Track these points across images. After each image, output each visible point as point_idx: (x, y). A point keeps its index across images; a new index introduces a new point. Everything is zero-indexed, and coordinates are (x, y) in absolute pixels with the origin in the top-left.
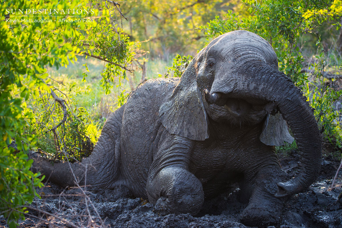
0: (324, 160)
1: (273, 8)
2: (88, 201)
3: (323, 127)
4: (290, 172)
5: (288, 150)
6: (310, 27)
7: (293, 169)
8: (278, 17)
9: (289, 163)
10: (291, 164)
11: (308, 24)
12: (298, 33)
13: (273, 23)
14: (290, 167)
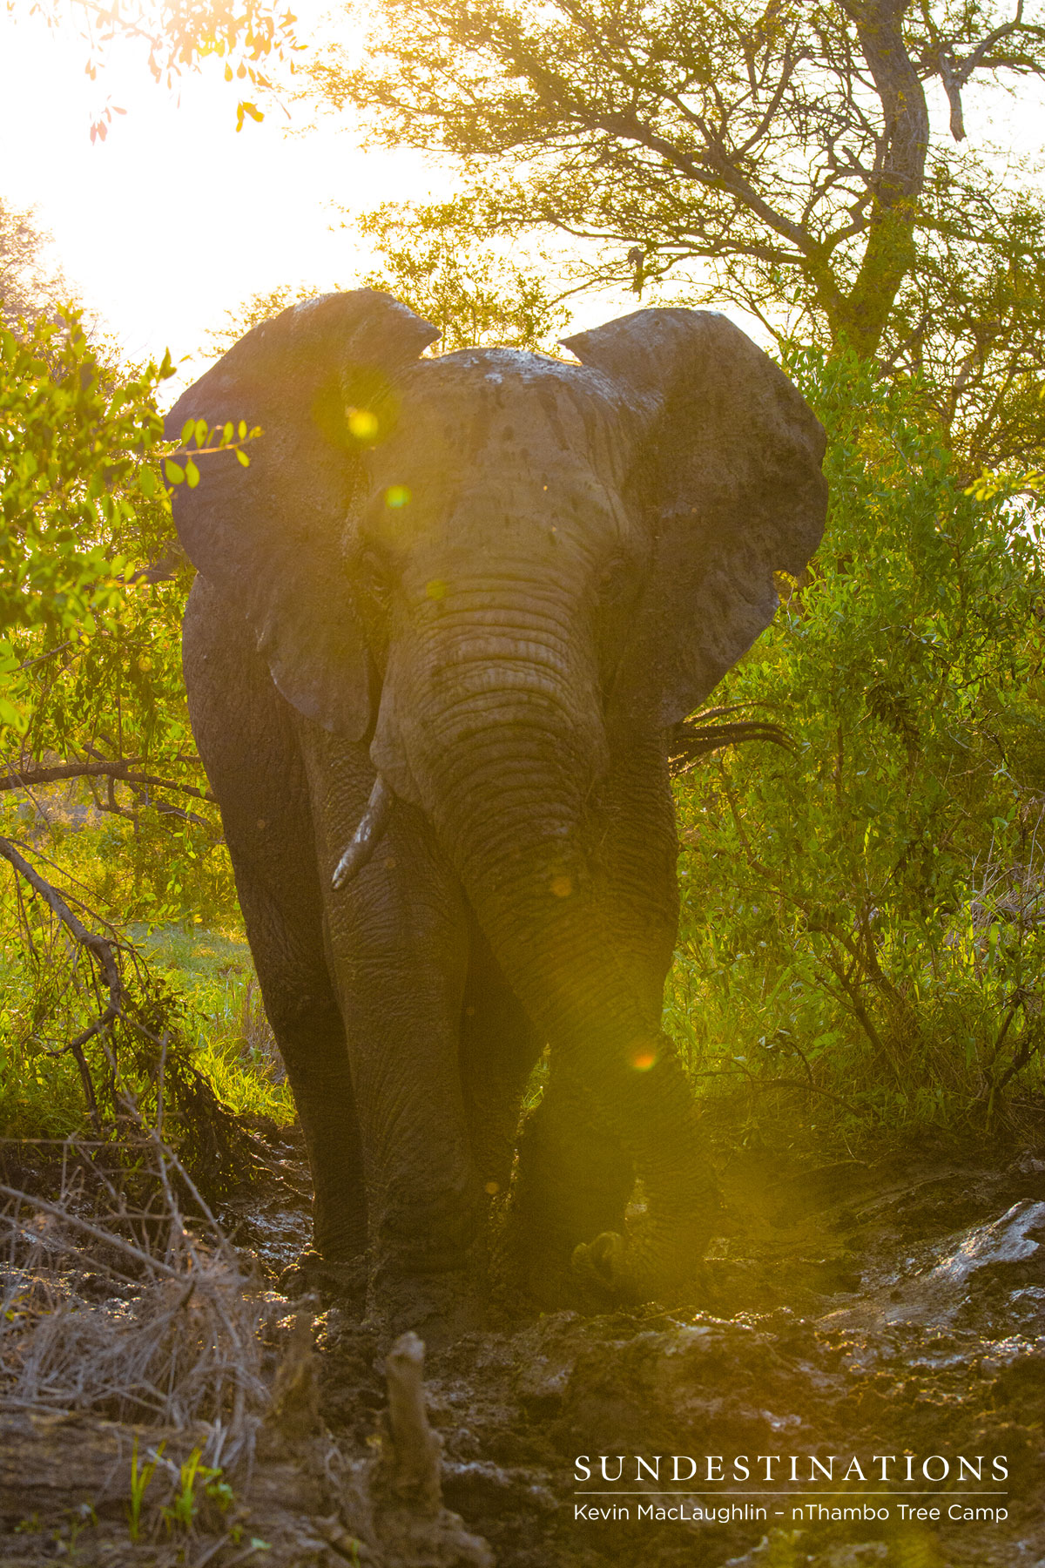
0: (1029, 1157)
1: (846, 628)
2: (170, 1165)
3: (1025, 1047)
4: (913, 1199)
5: (905, 1128)
6: (974, 715)
7: (923, 1188)
8: (863, 661)
9: (910, 1170)
10: (915, 1175)
11: (964, 701)
12: (933, 727)
13: (849, 677)
14: (911, 1184)
